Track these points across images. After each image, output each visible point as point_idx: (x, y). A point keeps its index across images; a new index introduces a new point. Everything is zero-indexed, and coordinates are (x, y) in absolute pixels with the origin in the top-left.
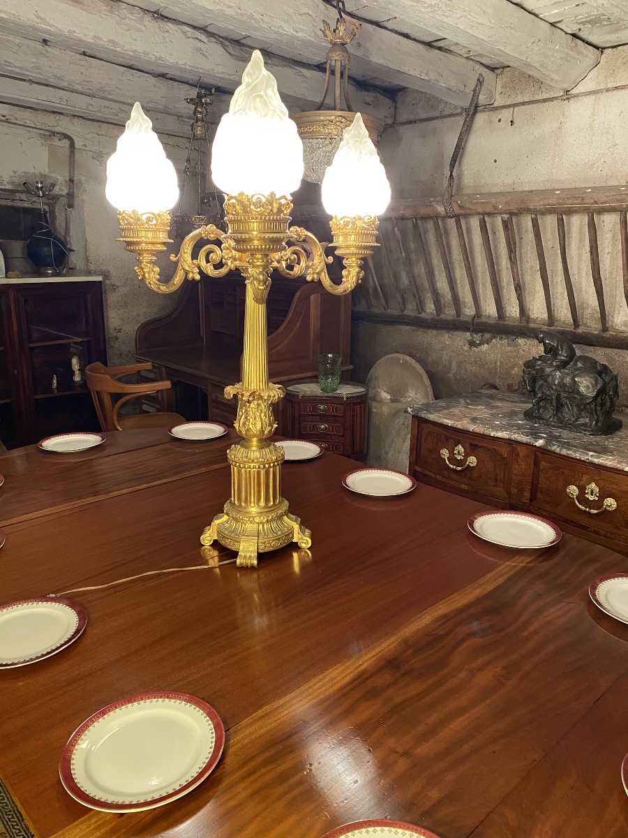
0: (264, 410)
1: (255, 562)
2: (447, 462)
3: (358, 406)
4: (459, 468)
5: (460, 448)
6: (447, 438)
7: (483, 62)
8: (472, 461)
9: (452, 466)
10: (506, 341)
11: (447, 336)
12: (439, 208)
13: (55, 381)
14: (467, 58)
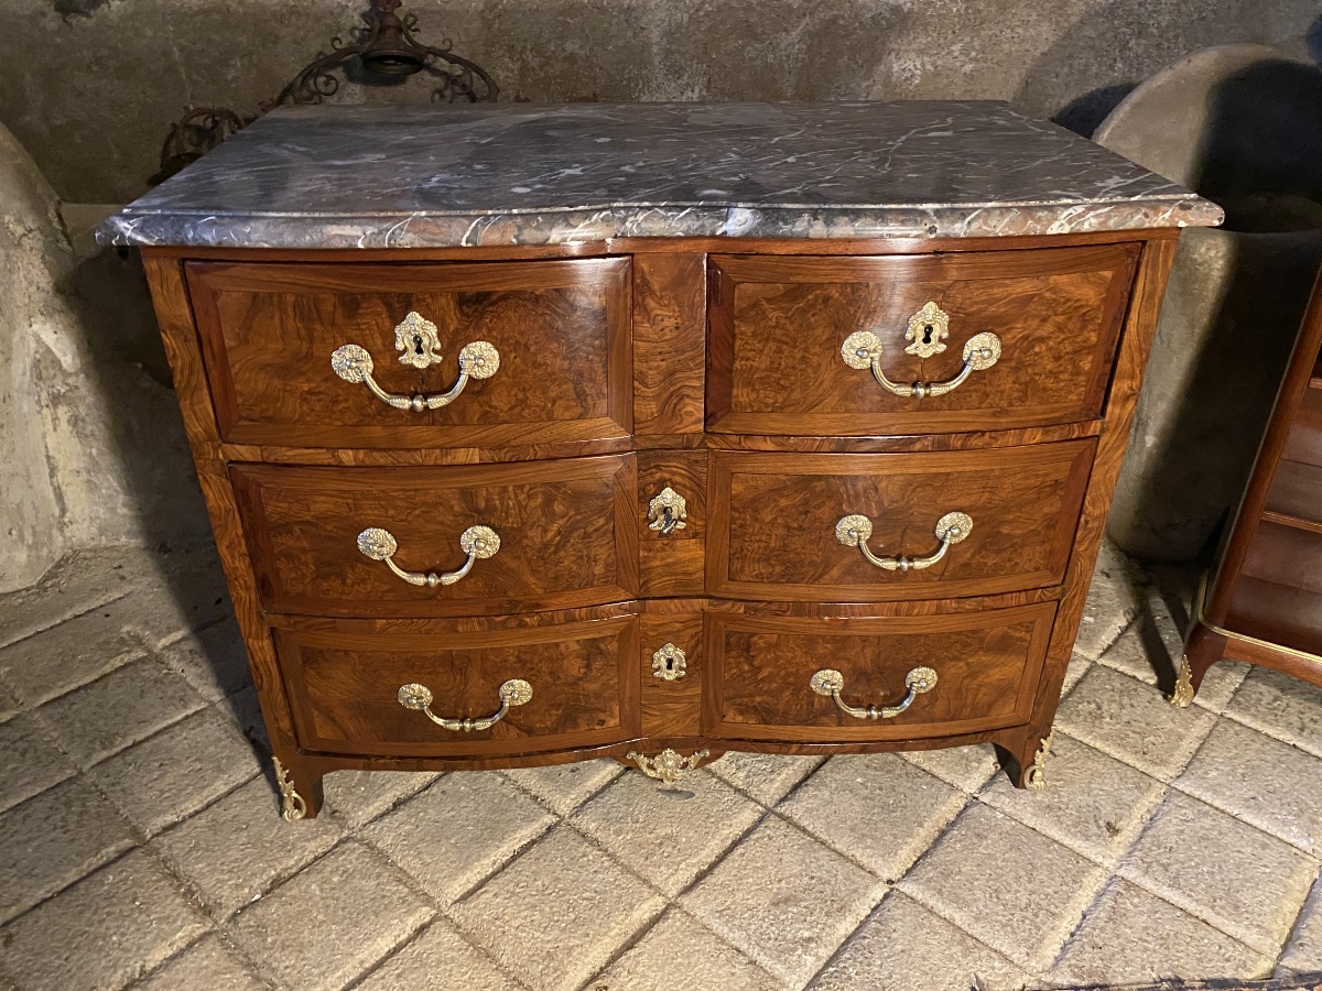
4: (436, 402)
5: (418, 323)
8: (481, 359)
9: (403, 403)
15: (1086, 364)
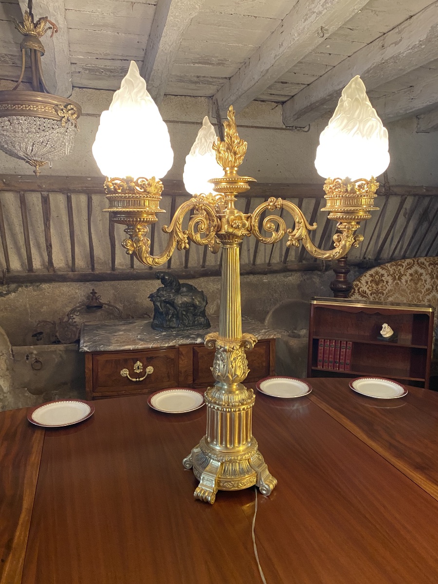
2: (130, 378)
4: (142, 379)
5: (139, 363)
6: (127, 360)
8: (150, 370)
9: (134, 380)
15: (264, 364)
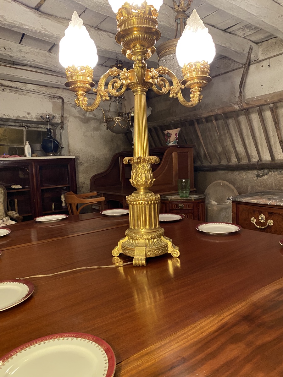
0: (147, 169)
1: (144, 262)
2: (256, 225)
3: (201, 204)
4: (263, 227)
5: (262, 215)
6: (254, 211)
7: (252, 40)
8: (271, 222)
9: (258, 227)
10: (277, 172)
11: (244, 174)
12: (236, 106)
13: (53, 206)
14: (244, 38)
